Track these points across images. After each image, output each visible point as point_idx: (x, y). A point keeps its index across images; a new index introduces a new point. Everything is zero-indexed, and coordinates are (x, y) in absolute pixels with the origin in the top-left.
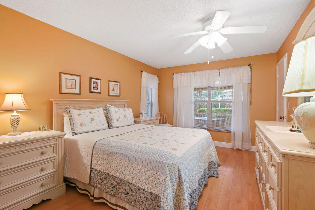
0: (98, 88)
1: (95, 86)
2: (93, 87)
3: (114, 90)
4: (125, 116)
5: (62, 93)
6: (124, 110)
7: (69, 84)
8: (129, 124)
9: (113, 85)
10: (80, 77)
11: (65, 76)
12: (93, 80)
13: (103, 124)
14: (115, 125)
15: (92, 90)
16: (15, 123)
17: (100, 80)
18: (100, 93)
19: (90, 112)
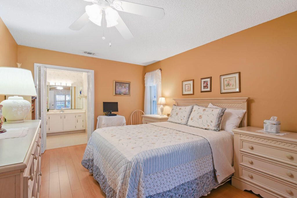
0: (208, 87)
1: (205, 85)
2: (204, 87)
3: (228, 85)
4: (200, 116)
5: (183, 95)
6: (204, 110)
7: (187, 88)
8: (206, 128)
9: (228, 80)
10: (193, 80)
11: (185, 83)
12: (203, 80)
13: (182, 120)
14: (189, 123)
15: (203, 90)
16: (162, 110)
17: (211, 78)
18: (210, 91)
19: (180, 109)
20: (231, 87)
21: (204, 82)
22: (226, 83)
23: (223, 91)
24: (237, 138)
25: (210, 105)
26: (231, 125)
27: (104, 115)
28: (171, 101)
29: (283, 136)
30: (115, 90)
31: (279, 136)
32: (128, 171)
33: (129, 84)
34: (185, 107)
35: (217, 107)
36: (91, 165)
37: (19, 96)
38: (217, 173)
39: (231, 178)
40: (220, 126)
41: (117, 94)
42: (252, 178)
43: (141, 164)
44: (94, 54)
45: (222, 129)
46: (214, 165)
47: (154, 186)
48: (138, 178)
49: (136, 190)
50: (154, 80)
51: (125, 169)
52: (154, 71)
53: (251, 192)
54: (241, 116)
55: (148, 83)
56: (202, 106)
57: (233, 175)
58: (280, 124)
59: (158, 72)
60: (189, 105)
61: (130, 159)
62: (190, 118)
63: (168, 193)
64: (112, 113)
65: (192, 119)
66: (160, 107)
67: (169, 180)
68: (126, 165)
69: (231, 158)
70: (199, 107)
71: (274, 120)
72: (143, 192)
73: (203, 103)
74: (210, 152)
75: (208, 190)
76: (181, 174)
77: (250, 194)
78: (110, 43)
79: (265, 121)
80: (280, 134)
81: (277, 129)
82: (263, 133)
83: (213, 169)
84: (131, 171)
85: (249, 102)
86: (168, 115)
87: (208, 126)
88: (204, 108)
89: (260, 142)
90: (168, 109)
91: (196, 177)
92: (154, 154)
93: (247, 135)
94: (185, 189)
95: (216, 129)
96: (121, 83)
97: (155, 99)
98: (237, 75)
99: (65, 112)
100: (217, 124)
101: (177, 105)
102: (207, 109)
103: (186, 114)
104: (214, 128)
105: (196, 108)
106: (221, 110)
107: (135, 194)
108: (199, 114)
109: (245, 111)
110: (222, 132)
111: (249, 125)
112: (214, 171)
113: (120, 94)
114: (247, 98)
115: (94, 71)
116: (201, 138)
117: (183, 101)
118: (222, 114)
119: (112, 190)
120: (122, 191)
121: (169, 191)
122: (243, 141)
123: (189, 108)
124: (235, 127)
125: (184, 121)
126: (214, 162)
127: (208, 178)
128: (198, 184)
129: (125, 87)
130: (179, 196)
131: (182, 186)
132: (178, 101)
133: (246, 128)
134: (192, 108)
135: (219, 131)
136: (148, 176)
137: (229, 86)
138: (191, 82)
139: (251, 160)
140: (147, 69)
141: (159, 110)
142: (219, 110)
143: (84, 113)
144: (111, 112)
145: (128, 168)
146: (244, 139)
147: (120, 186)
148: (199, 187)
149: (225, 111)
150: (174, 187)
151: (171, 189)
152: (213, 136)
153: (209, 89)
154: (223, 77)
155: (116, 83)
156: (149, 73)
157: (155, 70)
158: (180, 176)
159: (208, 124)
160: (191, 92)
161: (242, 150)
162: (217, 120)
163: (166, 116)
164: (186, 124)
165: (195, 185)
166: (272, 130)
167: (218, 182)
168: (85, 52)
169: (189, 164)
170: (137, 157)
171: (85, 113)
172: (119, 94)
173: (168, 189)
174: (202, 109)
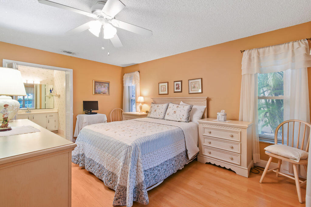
1: (177, 87)
4: (175, 112)
5: (159, 94)
6: (177, 107)
7: (162, 89)
8: (179, 121)
9: (194, 83)
10: (168, 83)
11: (161, 85)
12: (176, 83)
13: (159, 115)
14: (165, 118)
15: (176, 91)
16: (141, 108)
17: (181, 81)
18: (181, 92)
19: (158, 106)
20: (196, 89)
21: (176, 84)
22: (192, 86)
23: (191, 92)
24: (201, 127)
25: (181, 103)
26: (196, 117)
27: (83, 114)
28: (149, 100)
29: (228, 122)
30: (95, 89)
31: (226, 122)
32: (129, 154)
33: (108, 83)
34: (162, 105)
35: (186, 104)
36: (81, 160)
37: (7, 95)
38: (189, 152)
39: (197, 156)
40: (189, 119)
41: (96, 93)
42: (210, 153)
43: (139, 147)
44: (73, 54)
45: (191, 121)
46: (186, 147)
47: (148, 163)
48: (137, 157)
49: (136, 167)
50: (133, 81)
51: (126, 153)
52: (133, 73)
53: (210, 163)
54: (203, 110)
55: (127, 83)
56: (175, 104)
57: (198, 153)
58: (226, 115)
59: (137, 74)
60: (164, 103)
61: (129, 144)
62: (167, 114)
63: (156, 168)
64: (93, 111)
65: (168, 114)
66: (139, 105)
67: (157, 158)
68: (127, 149)
69: (197, 142)
70: (173, 105)
71: (223, 112)
72: (141, 166)
73: (176, 102)
74: (183, 137)
75: (182, 165)
76: (165, 154)
77: (209, 165)
78: (108, 53)
79: (218, 113)
80: (227, 122)
81: (224, 118)
82: (217, 122)
83: (185, 149)
84: (131, 152)
85: (208, 100)
86: (147, 112)
87: (181, 119)
88: (177, 105)
89: (215, 127)
90: (146, 107)
91: (175, 156)
92: (147, 139)
93: (207, 124)
94: (168, 165)
95: (186, 121)
96: (101, 83)
97: (134, 98)
98: (200, 80)
99: (32, 113)
100: (187, 117)
101: (154, 103)
102: (179, 106)
103: (163, 111)
104: (185, 121)
105: (171, 105)
106: (190, 106)
107: (134, 169)
108: (174, 110)
109: (205, 107)
110: (190, 123)
111: (208, 117)
112: (186, 151)
113: (100, 93)
114: (207, 97)
115: (72, 70)
116: (177, 128)
117: (160, 100)
118: (190, 109)
119: (110, 173)
120: (124, 169)
121: (158, 166)
122: (204, 128)
123: (165, 106)
124: (199, 119)
125: (162, 116)
126: (186, 144)
127: (182, 156)
128: (176, 161)
129: (104, 87)
130: (164, 169)
131: (165, 163)
132: (156, 99)
133: (206, 119)
134: (168, 106)
135: (188, 122)
136: (144, 156)
137: (195, 88)
138: (166, 84)
139: (210, 141)
140: (126, 70)
141: (138, 108)
142: (188, 106)
143: (56, 112)
144: (91, 111)
145: (128, 151)
146: (205, 126)
147: (122, 166)
148: (176, 163)
149: (192, 107)
150: (160, 163)
151: (159, 164)
152: (185, 126)
153: (180, 90)
154: (190, 81)
155: (95, 82)
156: (127, 74)
157: (134, 71)
158: (164, 155)
159: (181, 117)
160: (166, 92)
161: (204, 134)
162: (187, 114)
163: (144, 113)
164: (164, 119)
165: (174, 161)
166: (222, 119)
167: (189, 159)
168: (65, 51)
169: (170, 146)
170: (136, 142)
171: (58, 112)
172: (98, 93)
173: (157, 165)
174: (176, 106)
